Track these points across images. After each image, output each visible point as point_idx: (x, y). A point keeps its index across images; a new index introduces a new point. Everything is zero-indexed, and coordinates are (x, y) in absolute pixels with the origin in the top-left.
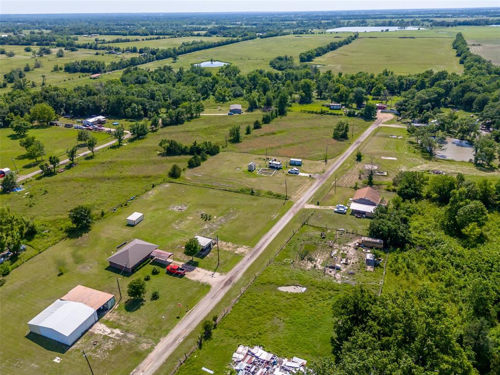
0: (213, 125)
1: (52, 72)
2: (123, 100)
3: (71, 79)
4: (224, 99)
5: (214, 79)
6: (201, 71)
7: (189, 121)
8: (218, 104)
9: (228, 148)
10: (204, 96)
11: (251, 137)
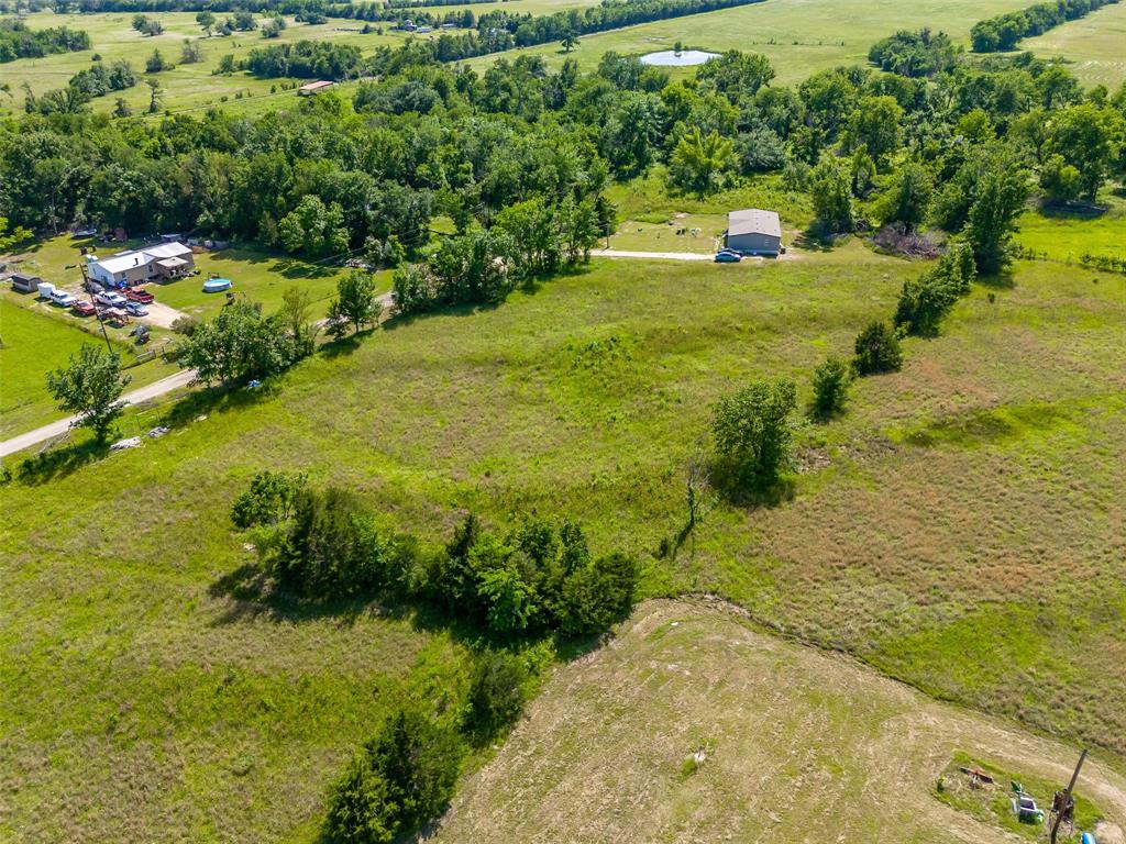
1: (215, 74)
3: (245, 93)
4: (706, 179)
5: (671, 100)
6: (633, 72)
7: (530, 289)
8: (678, 202)
9: (700, 560)
10: (625, 167)
11: (848, 446)
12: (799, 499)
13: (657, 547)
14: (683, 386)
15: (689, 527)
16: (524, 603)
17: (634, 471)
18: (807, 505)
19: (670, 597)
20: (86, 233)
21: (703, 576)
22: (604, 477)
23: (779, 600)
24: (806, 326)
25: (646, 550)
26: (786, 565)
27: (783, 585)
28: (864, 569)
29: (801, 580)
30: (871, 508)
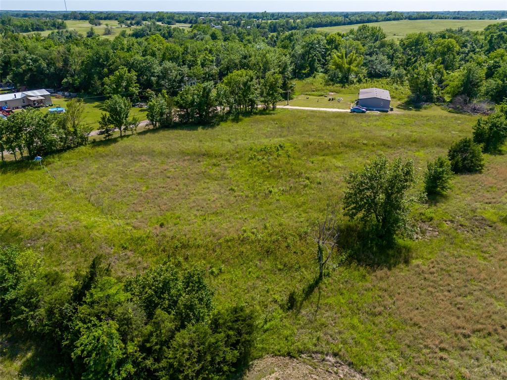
0: (297, 138)
2: (107, 58)
4: (347, 79)
5: (330, 42)
7: (236, 120)
8: (331, 88)
9: (325, 316)
10: (303, 71)
11: (452, 222)
12: (415, 262)
13: (286, 298)
14: (324, 174)
15: (318, 281)
16: (120, 363)
17: (277, 229)
18: (423, 267)
19: (290, 355)
20: (8, 88)
21: (326, 334)
22: (253, 233)
23: (404, 371)
24: (410, 145)
25: (275, 301)
26: (408, 328)
27: (408, 352)
28: (489, 339)
29: (426, 347)
30: (483, 275)
